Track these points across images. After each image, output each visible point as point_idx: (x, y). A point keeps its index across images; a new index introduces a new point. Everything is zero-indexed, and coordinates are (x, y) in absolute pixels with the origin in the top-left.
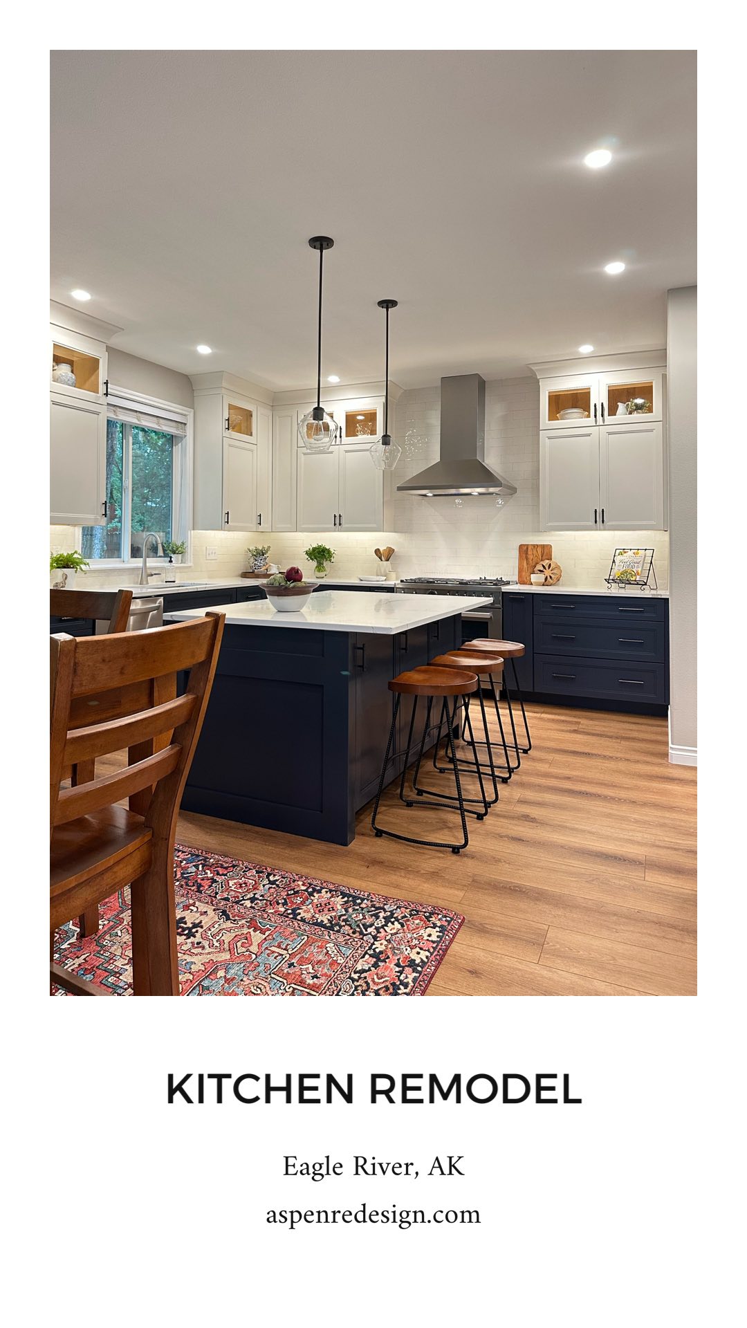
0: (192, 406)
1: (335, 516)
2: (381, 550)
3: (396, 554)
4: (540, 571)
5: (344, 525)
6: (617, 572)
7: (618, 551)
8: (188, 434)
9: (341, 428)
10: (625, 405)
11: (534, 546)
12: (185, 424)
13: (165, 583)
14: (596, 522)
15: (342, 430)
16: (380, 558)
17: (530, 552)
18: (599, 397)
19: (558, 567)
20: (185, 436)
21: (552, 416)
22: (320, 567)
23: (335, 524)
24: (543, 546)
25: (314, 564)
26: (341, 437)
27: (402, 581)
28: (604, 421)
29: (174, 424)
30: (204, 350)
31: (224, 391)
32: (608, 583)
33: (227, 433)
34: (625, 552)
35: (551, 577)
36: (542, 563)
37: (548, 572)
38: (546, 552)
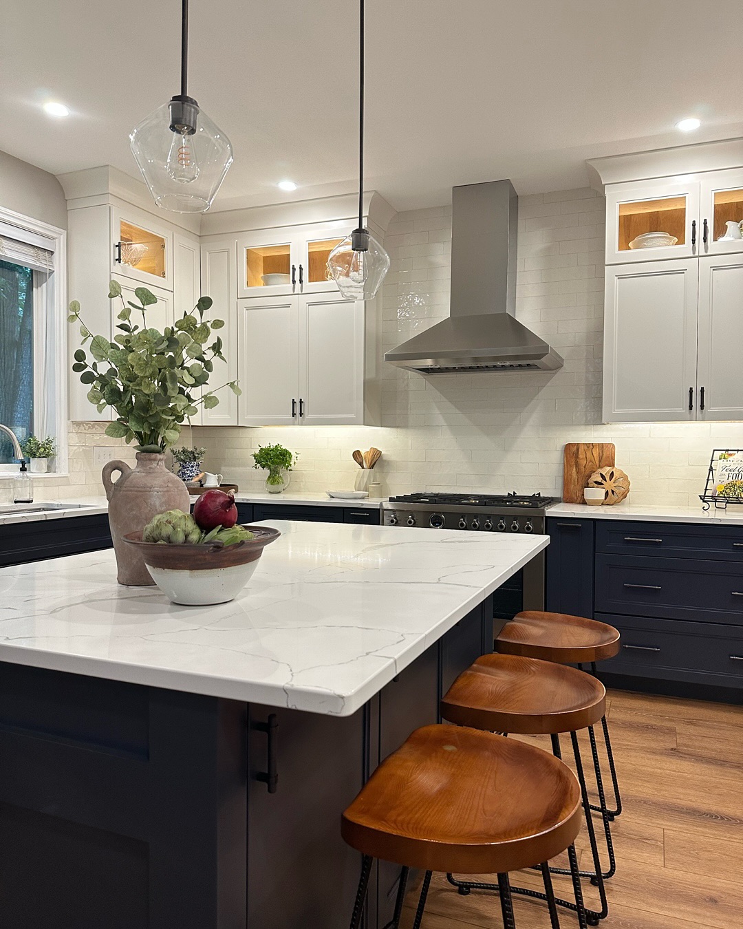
0: (64, 224)
1: (294, 402)
2: (363, 452)
3: (384, 458)
4: (596, 482)
5: (307, 416)
6: (717, 485)
7: (717, 454)
8: (56, 269)
9: (301, 269)
10: (739, 226)
11: (587, 445)
12: (52, 253)
13: (14, 504)
14: (691, 407)
15: (304, 272)
16: (361, 464)
17: (581, 455)
18: (699, 211)
19: (625, 478)
20: (52, 272)
21: (624, 243)
22: (273, 478)
23: (294, 415)
24: (601, 446)
25: (267, 472)
26: (301, 281)
27: (391, 500)
28: (706, 249)
29: (31, 251)
30: (56, 109)
31: (111, 200)
32: (704, 501)
33: (117, 268)
34: (731, 455)
35: (613, 491)
36: (600, 470)
37: (609, 485)
38: (605, 455)
